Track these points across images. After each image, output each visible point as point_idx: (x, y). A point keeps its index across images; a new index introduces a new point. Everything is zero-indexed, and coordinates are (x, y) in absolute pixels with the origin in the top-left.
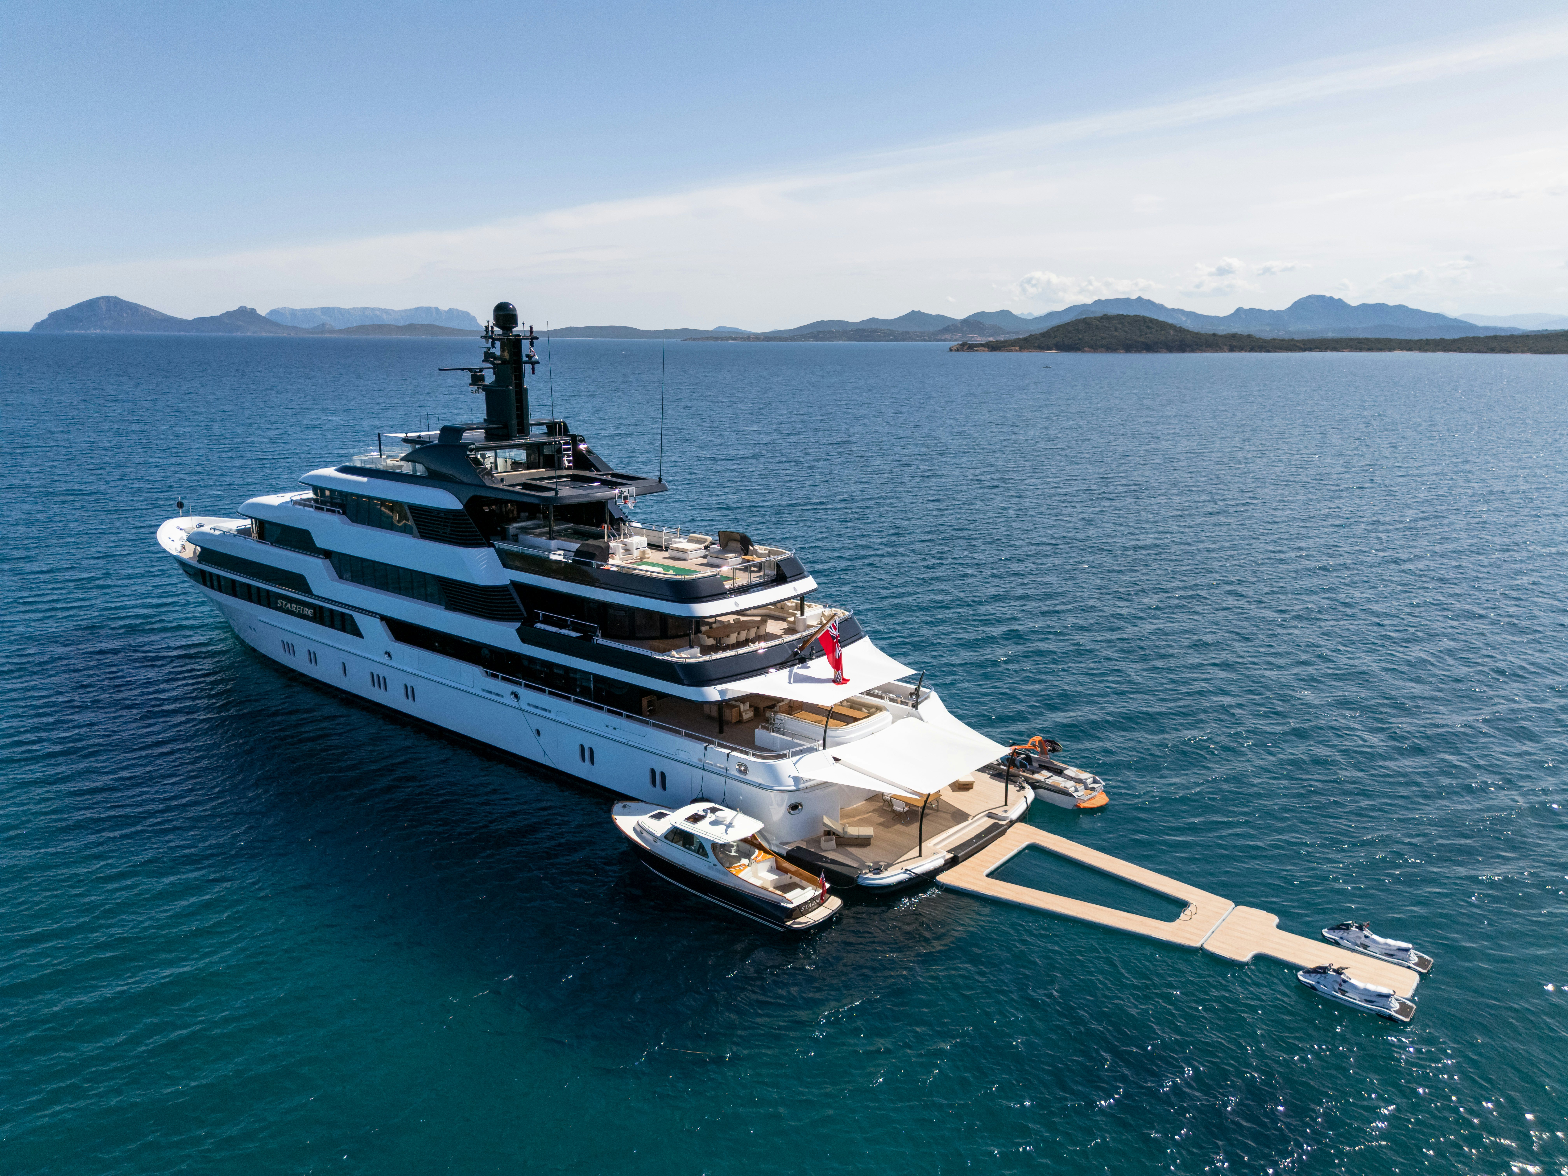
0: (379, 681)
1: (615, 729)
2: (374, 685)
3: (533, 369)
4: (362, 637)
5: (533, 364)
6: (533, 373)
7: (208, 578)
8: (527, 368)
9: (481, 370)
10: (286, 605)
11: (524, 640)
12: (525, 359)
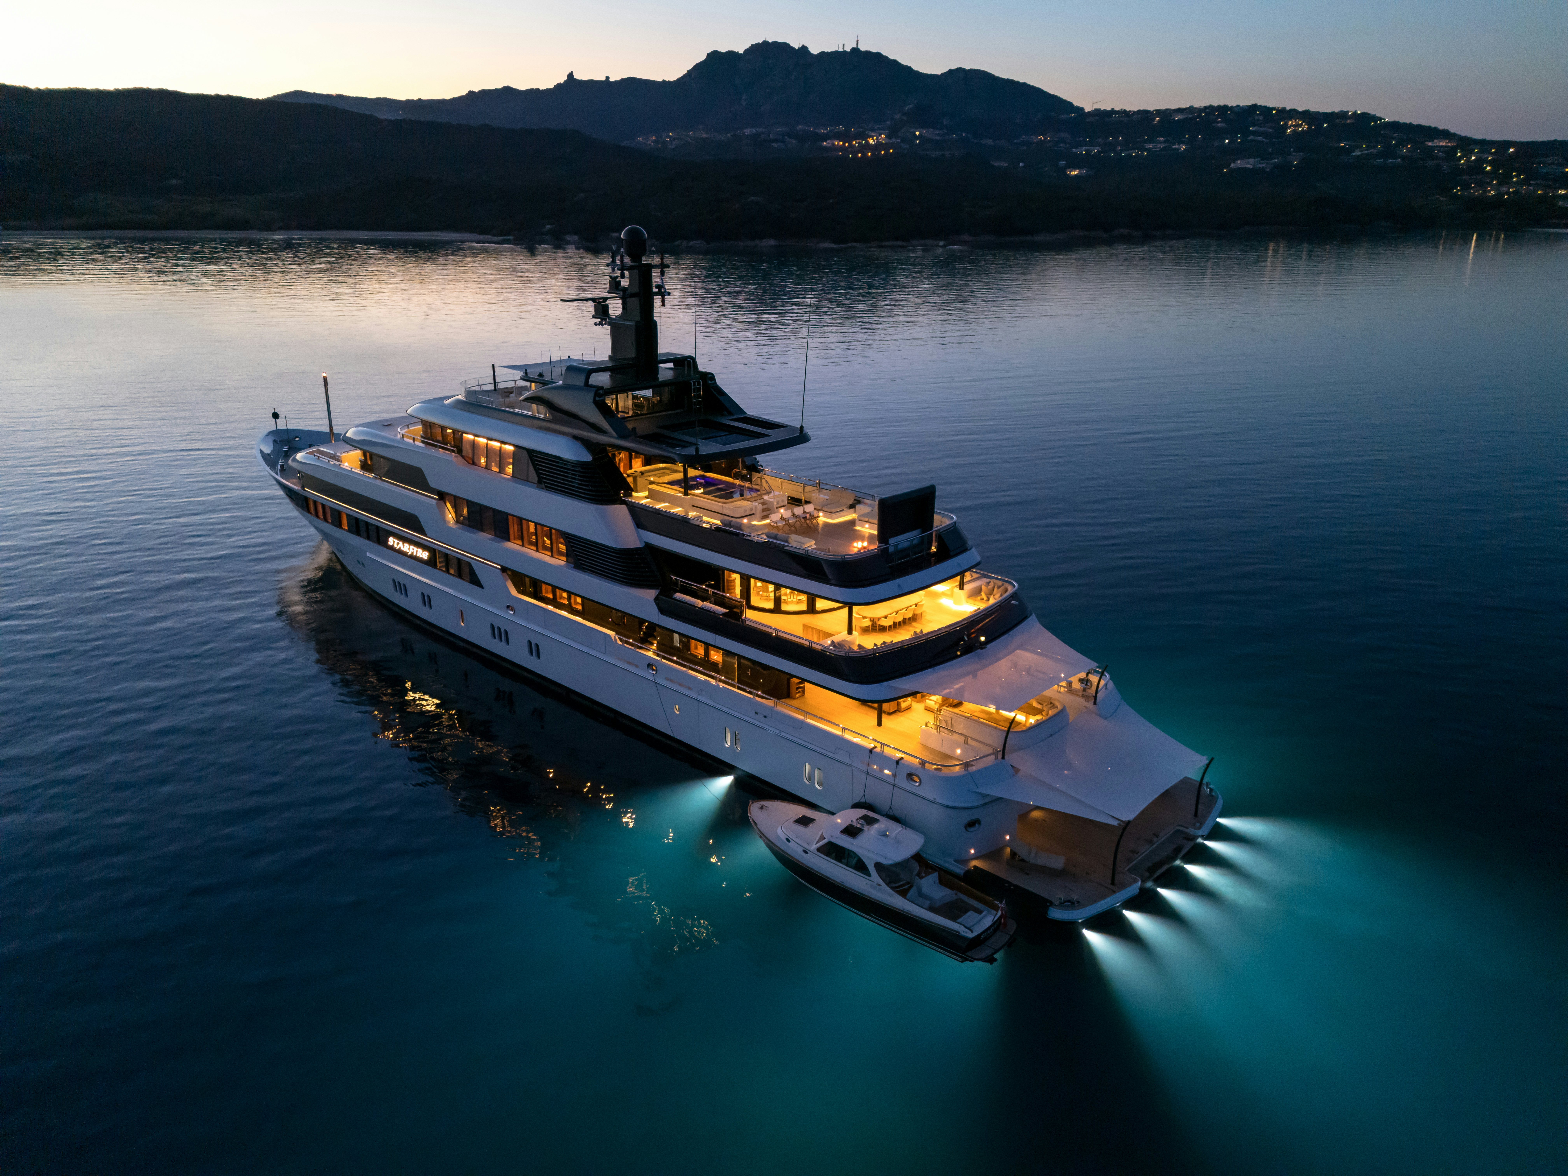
0: (500, 633)
1: (765, 717)
2: (495, 637)
3: (663, 301)
4: (482, 587)
5: (663, 295)
6: (663, 305)
7: (312, 506)
8: (657, 299)
9: (606, 299)
10: (398, 544)
11: (663, 611)
12: (655, 290)
